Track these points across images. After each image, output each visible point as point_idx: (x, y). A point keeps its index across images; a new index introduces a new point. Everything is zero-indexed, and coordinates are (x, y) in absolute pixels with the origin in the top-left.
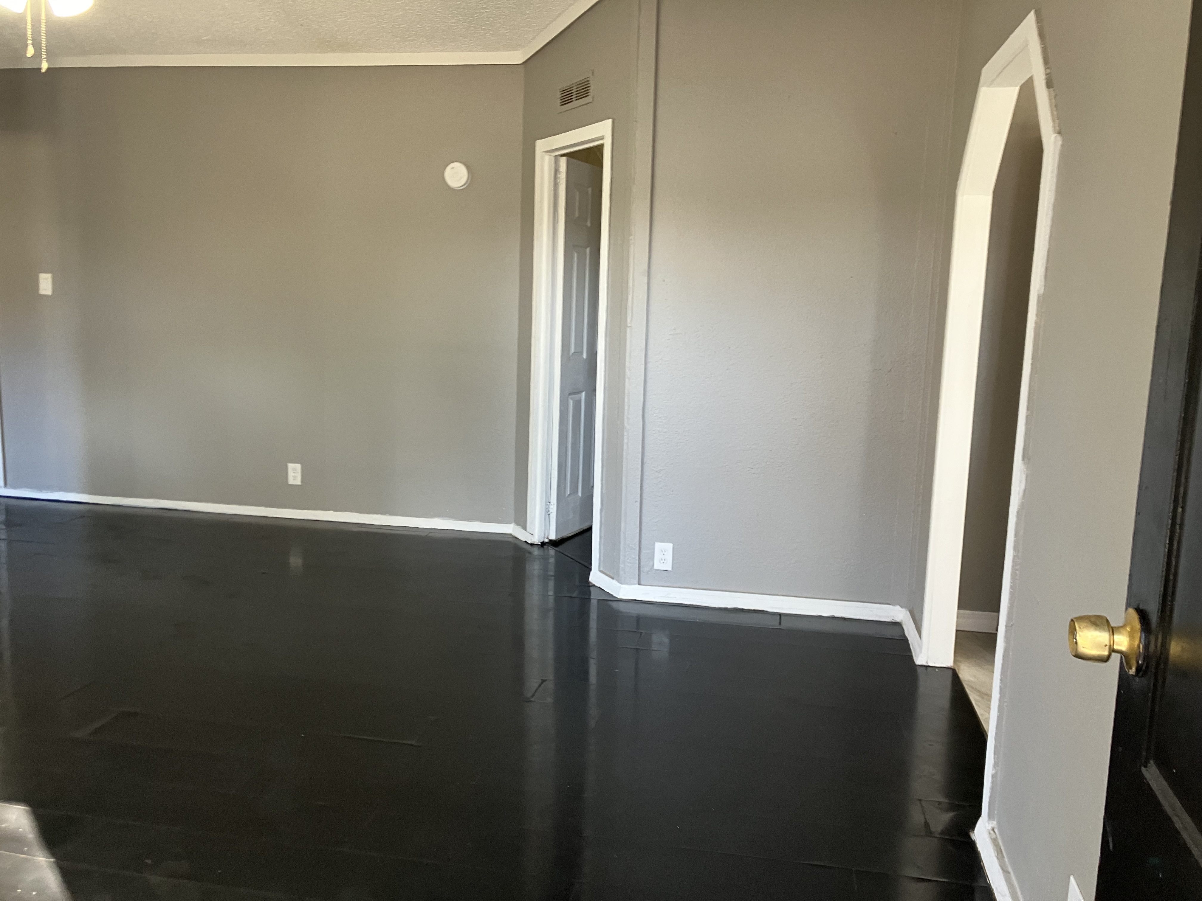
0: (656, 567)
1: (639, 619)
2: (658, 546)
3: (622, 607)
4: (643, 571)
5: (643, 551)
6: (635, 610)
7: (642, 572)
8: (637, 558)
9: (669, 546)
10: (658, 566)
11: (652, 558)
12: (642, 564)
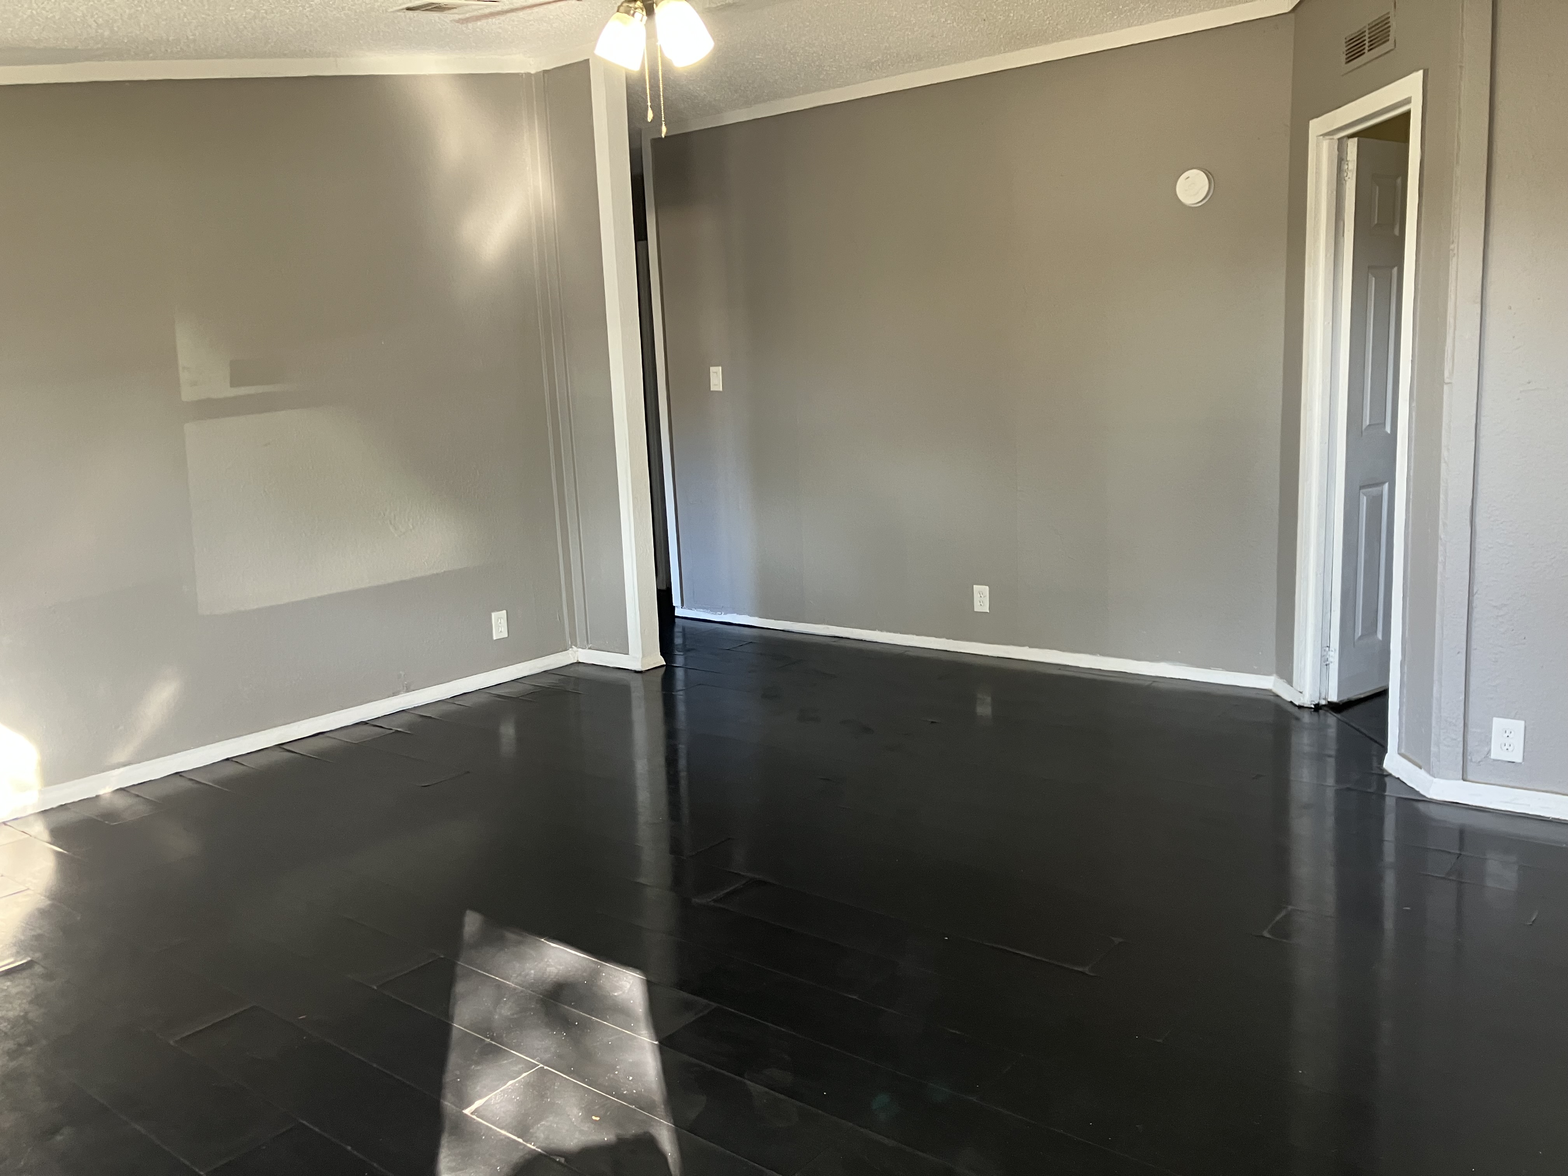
0: (1493, 756)
1: (1462, 833)
2: (1498, 724)
3: (1433, 811)
4: (1471, 760)
5: (1472, 729)
6: (1457, 818)
7: (1469, 763)
8: (1461, 739)
9: (1518, 726)
10: (1496, 753)
11: (1488, 741)
12: (1469, 749)
